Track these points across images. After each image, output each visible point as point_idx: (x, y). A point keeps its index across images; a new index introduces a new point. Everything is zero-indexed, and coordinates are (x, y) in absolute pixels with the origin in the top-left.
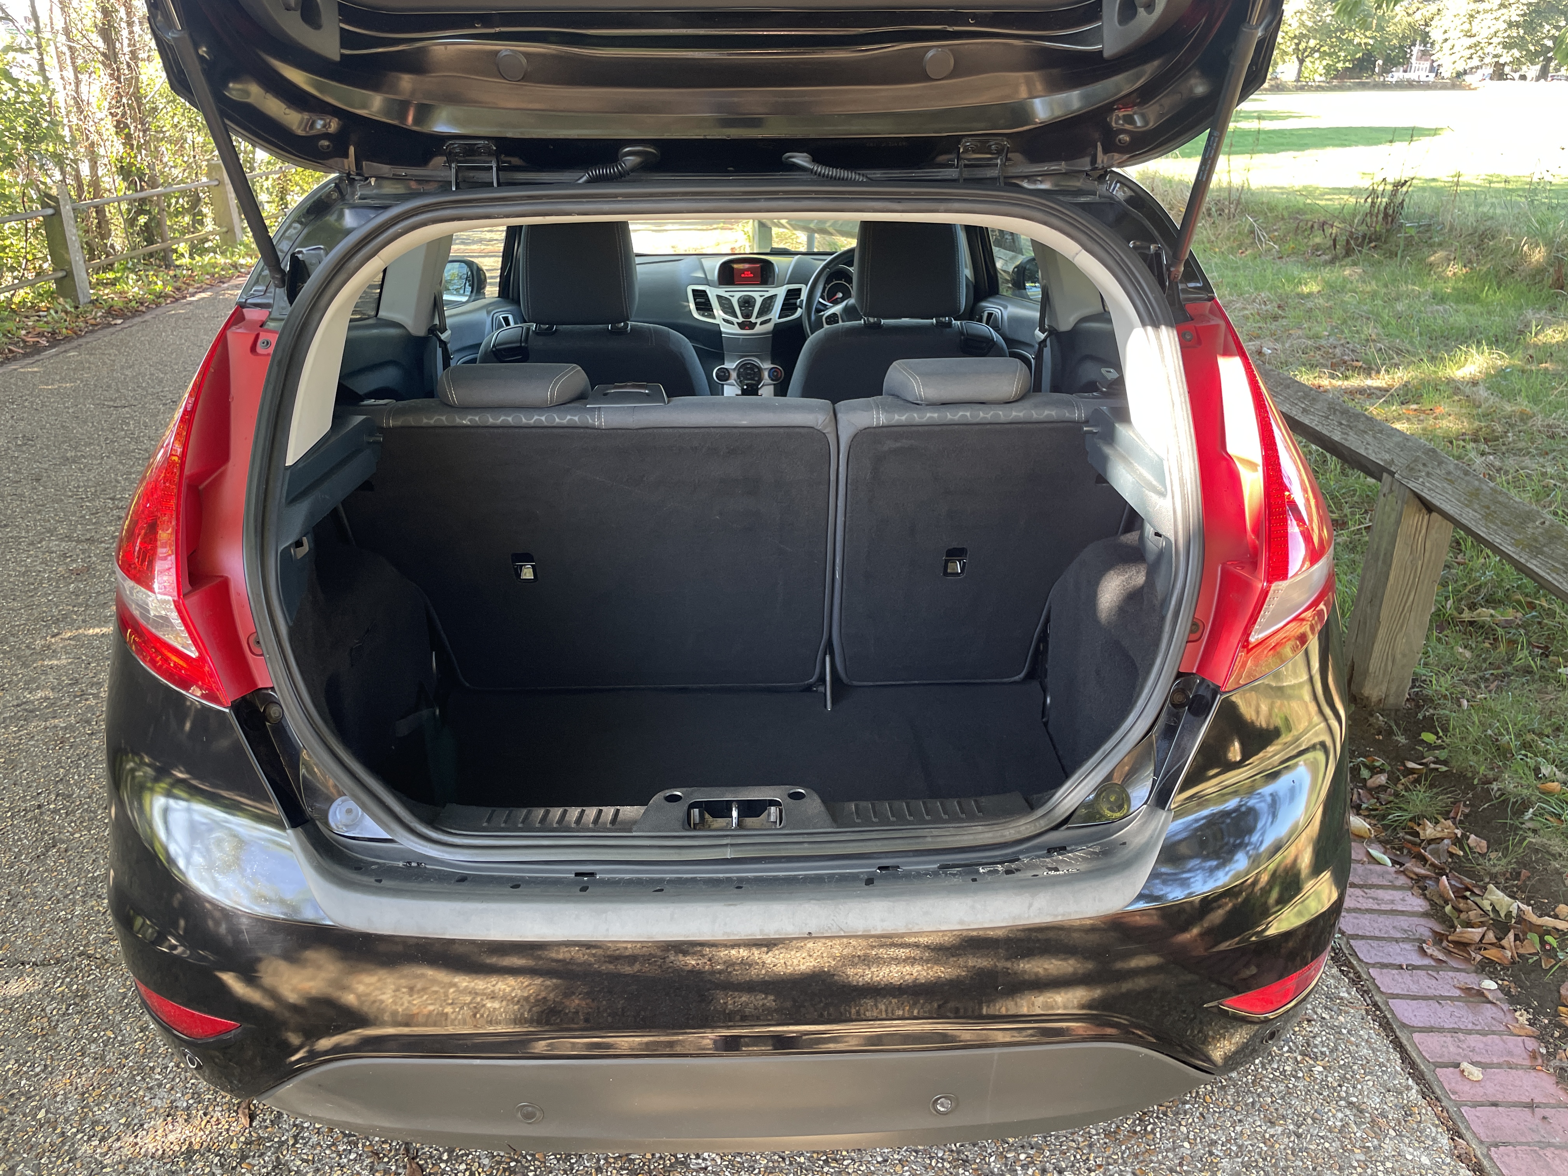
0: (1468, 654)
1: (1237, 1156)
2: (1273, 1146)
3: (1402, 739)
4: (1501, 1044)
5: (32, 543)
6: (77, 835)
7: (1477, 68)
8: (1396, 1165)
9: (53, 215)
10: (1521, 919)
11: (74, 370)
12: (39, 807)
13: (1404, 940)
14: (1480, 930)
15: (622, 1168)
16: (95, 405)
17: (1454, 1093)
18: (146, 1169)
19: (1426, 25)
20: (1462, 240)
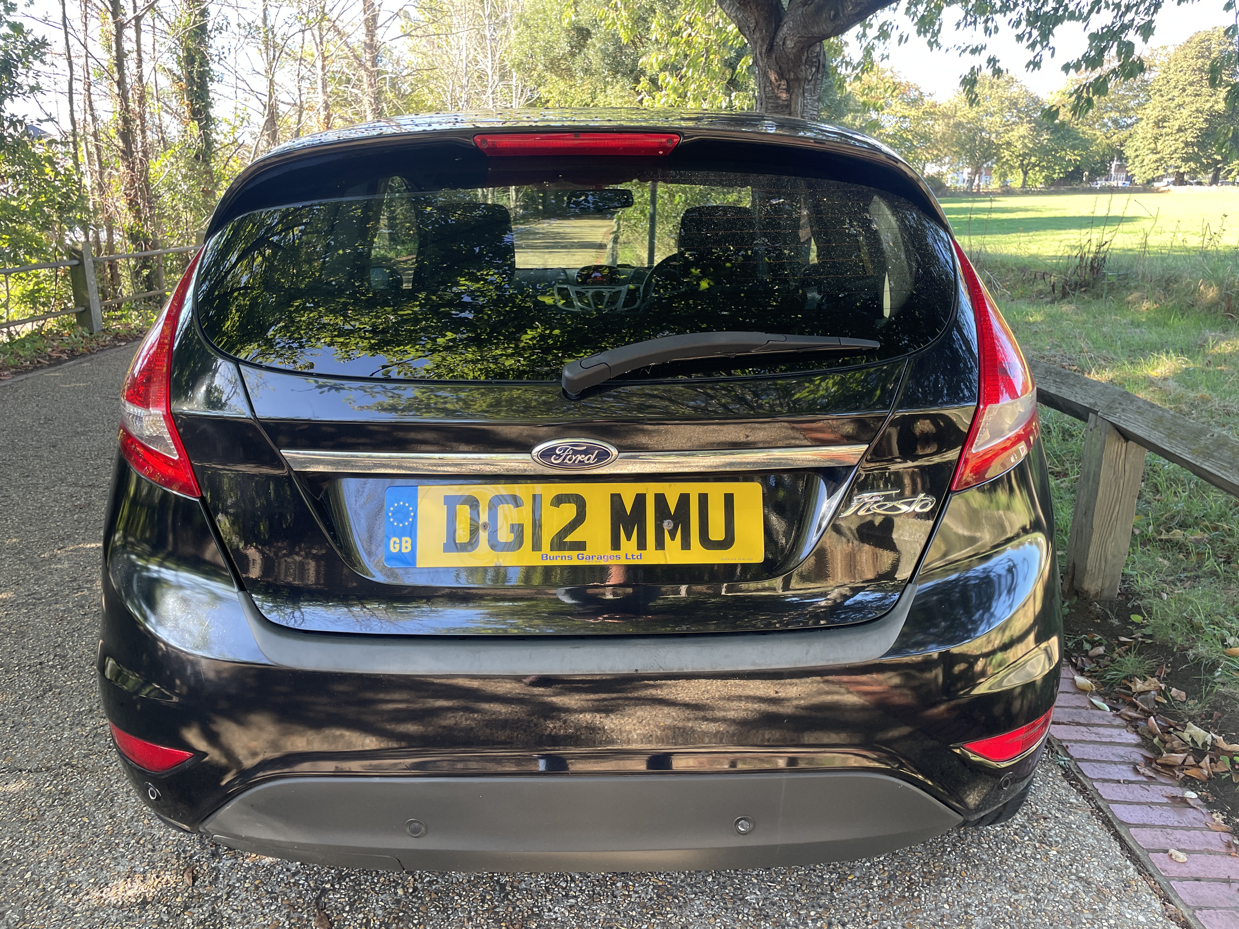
0: (1166, 562)
1: (988, 915)
2: (1017, 908)
3: (1116, 622)
4: (1201, 837)
5: (47, 488)
6: (69, 683)
7: (1163, 176)
8: (1118, 922)
9: (77, 265)
10: (1214, 747)
11: (87, 375)
12: (41, 664)
13: (1121, 763)
14: (1182, 755)
15: (488, 918)
16: (102, 398)
17: (1164, 871)
18: (108, 915)
19: (1121, 145)
20: (1152, 284)
